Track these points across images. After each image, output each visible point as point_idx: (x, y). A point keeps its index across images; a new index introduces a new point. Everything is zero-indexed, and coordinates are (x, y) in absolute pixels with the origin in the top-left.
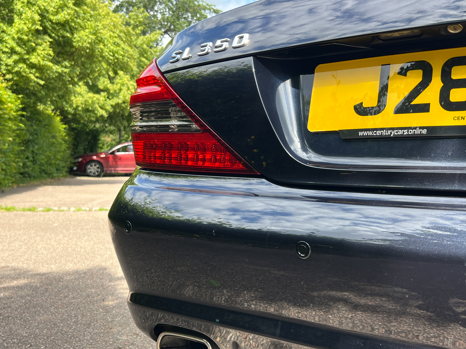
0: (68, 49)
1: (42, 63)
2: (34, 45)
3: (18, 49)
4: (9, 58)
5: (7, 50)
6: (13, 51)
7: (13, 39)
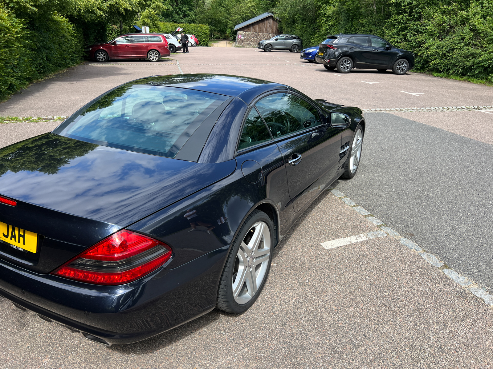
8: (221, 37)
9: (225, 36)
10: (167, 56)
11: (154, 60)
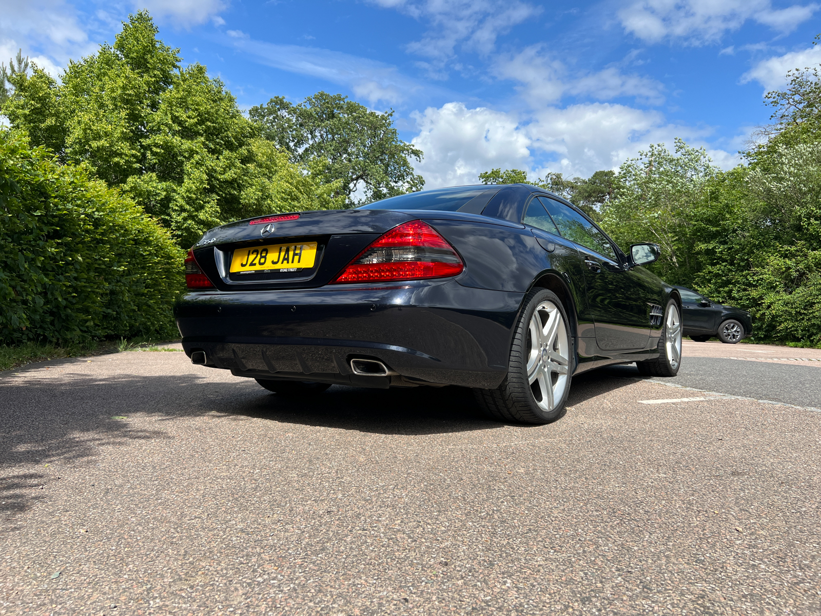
0: (235, 206)
1: (210, 219)
2: (202, 202)
3: (188, 207)
4: (179, 215)
5: (177, 208)
6: (182, 210)
7: (183, 198)
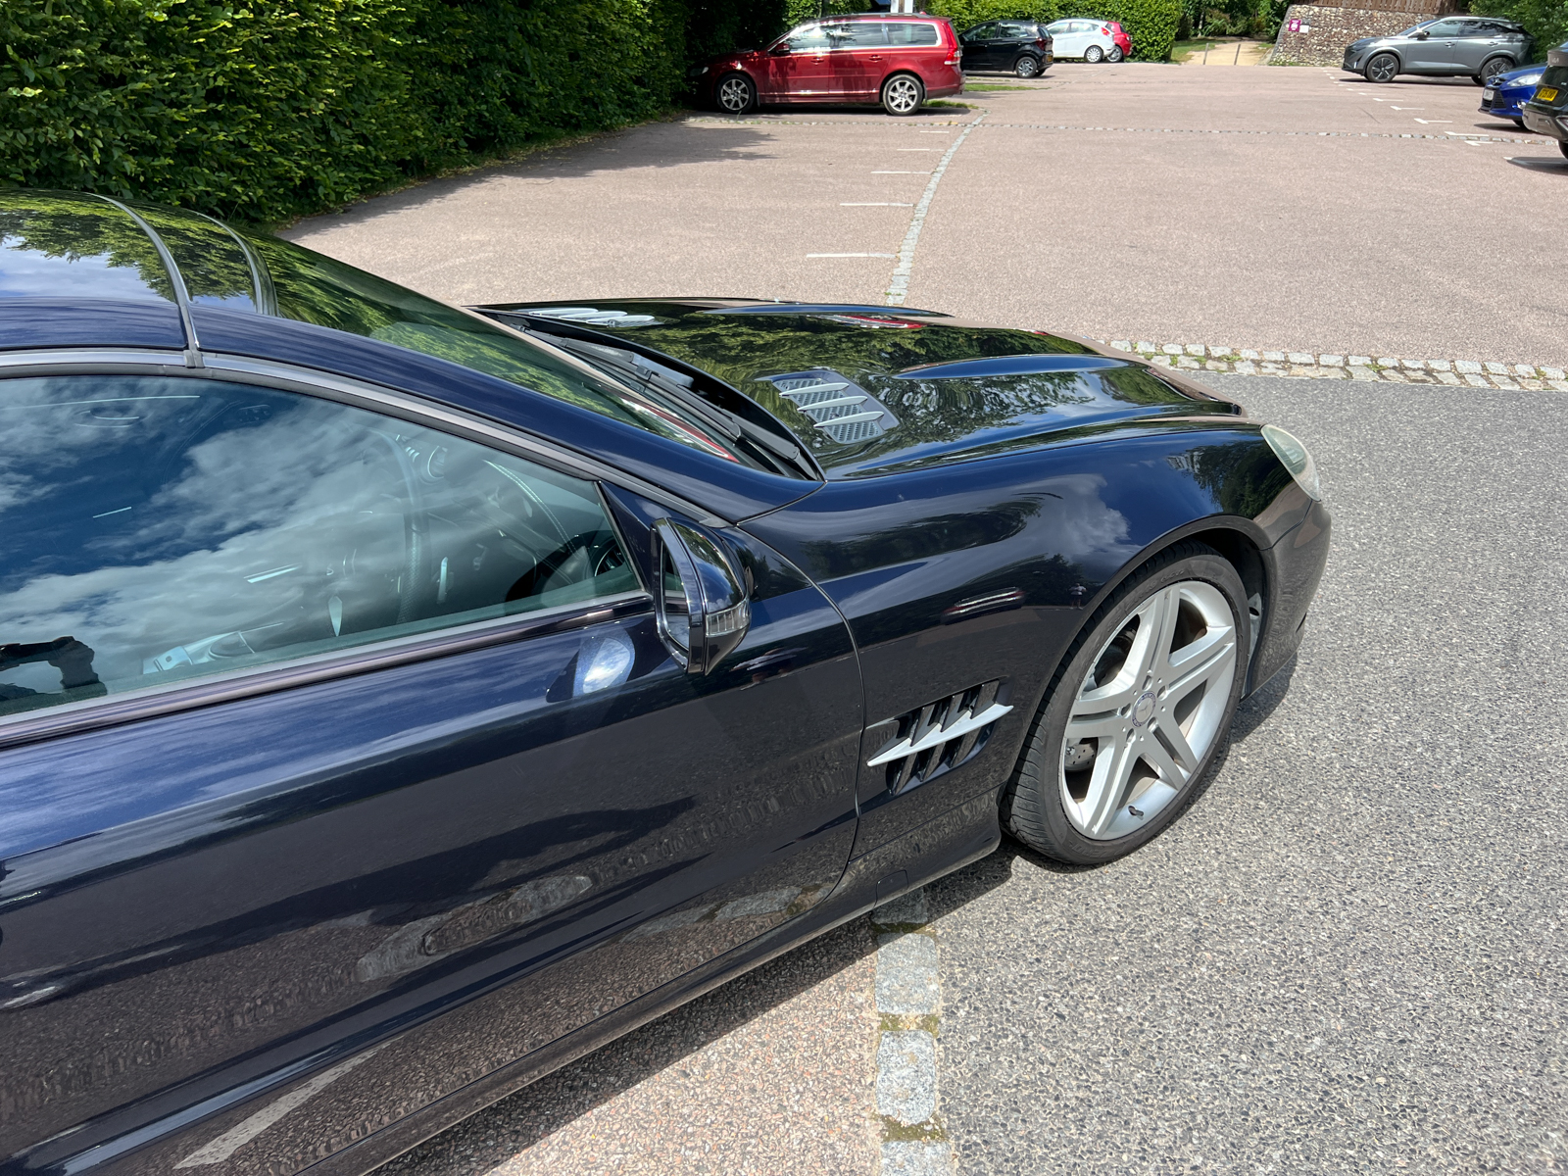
8: (1233, 30)
9: (1249, 26)
10: (950, 94)
11: (903, 109)
